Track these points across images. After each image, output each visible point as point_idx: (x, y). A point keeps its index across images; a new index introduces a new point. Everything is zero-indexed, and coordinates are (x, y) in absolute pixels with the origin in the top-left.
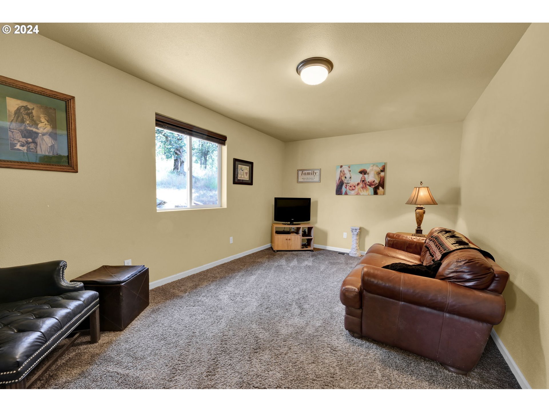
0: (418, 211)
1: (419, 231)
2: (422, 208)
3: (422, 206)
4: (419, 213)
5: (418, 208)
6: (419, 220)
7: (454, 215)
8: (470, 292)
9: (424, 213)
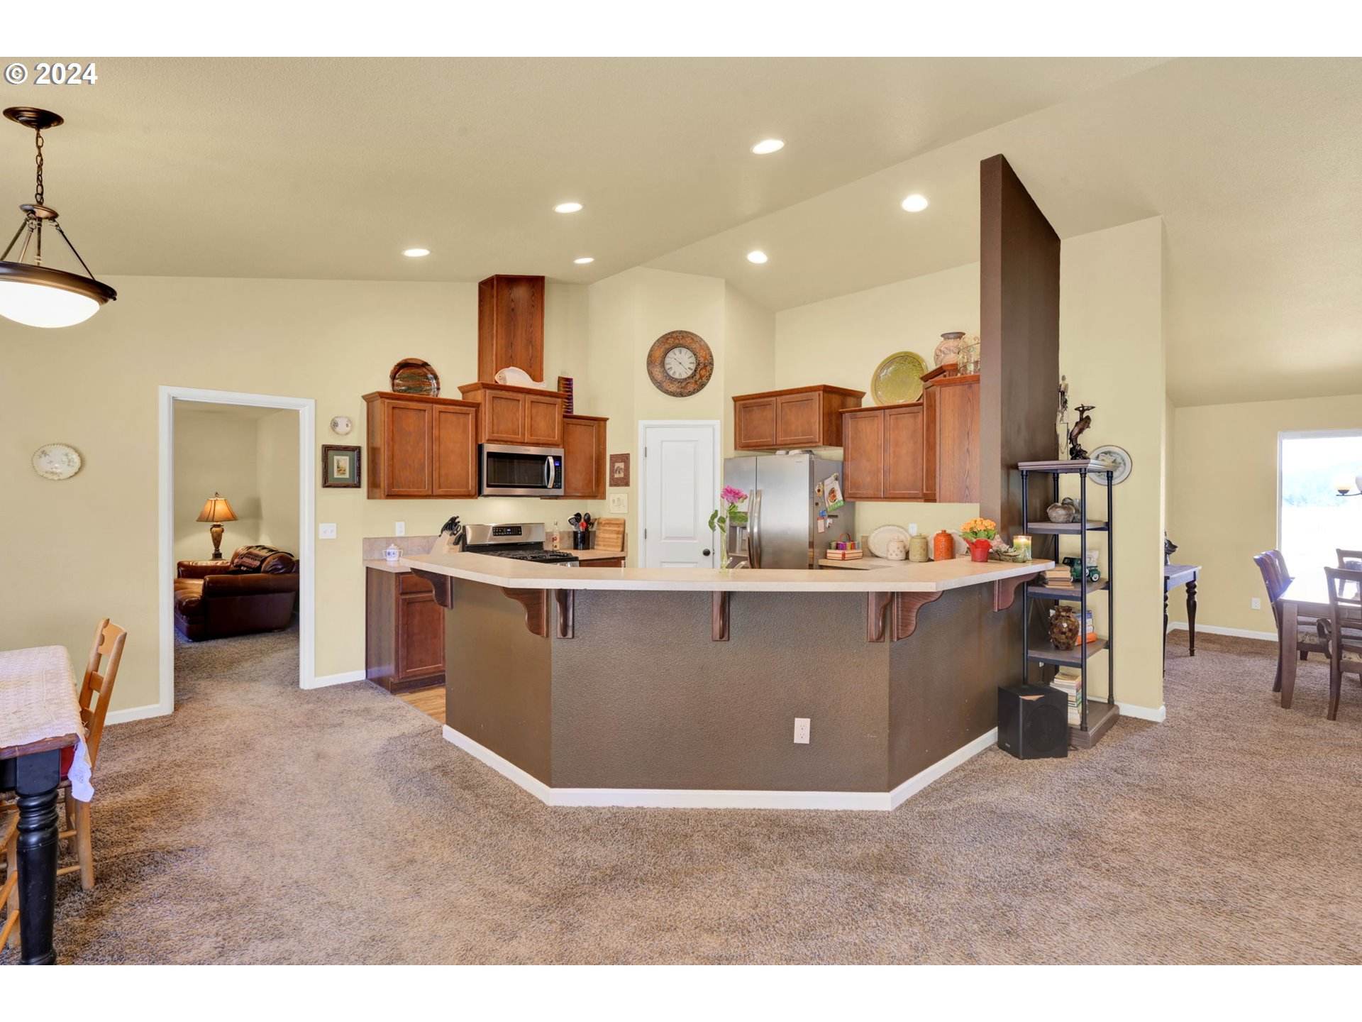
0: (214, 529)
1: (217, 555)
2: (219, 526)
3: (219, 523)
4: (216, 532)
5: (215, 526)
6: (217, 541)
7: (256, 531)
8: (283, 576)
9: (223, 531)
